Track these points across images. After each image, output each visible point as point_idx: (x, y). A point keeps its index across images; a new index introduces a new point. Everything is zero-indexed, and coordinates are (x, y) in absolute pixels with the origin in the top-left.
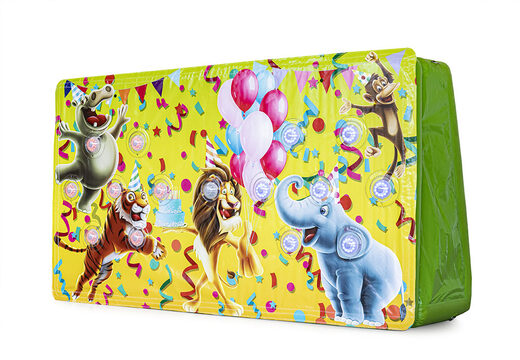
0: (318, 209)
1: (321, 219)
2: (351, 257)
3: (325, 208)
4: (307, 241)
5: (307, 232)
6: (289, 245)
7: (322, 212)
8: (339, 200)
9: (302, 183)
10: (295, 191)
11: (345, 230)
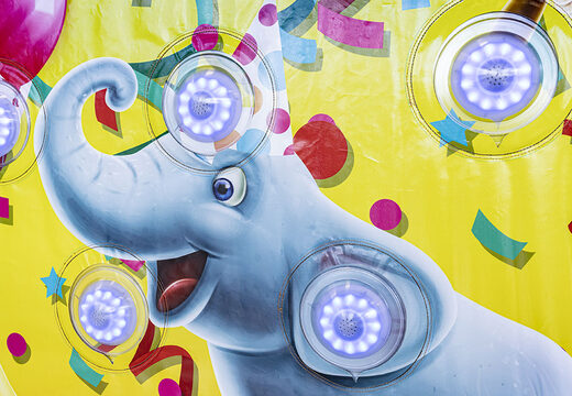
0: (202, 182)
1: (219, 218)
2: (356, 369)
3: (233, 176)
4: (169, 304)
5: (165, 271)
6: (104, 324)
7: (220, 191)
8: (287, 139)
9: (129, 84)
10: (107, 118)
11: (328, 262)
